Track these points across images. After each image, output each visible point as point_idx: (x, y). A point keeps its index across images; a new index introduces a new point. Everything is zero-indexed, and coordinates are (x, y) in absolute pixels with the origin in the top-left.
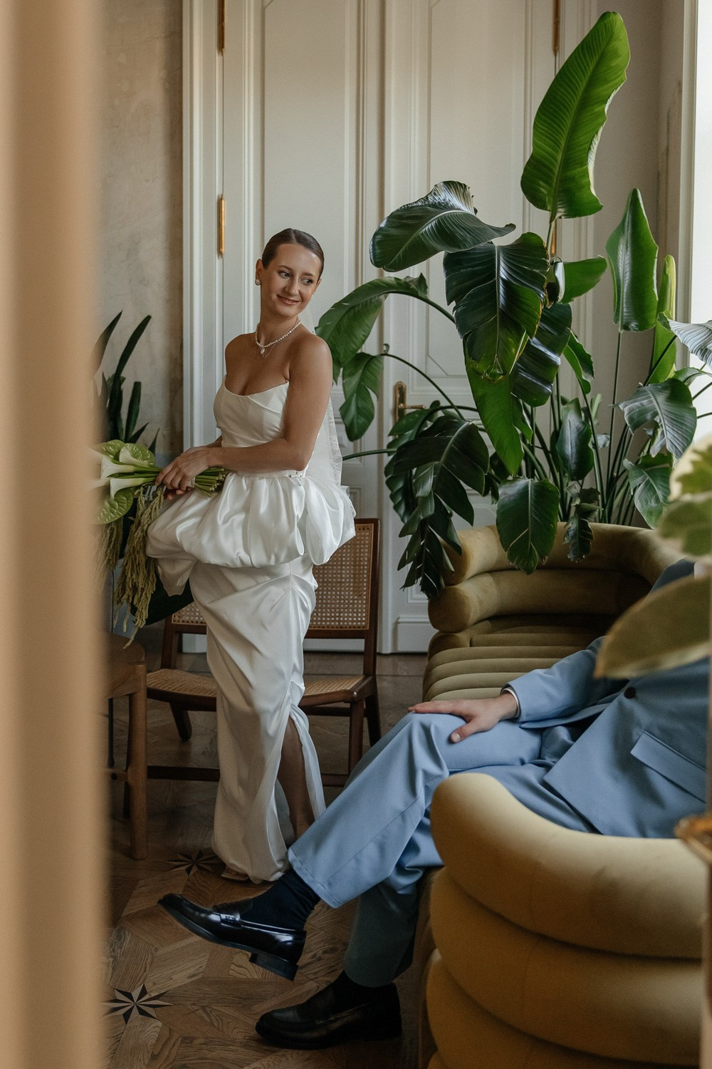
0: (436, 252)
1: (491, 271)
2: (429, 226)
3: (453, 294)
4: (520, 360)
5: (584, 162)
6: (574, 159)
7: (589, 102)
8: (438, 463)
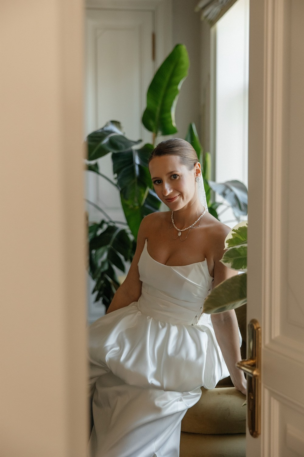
0: (108, 152)
1: (132, 161)
2: (106, 141)
3: (116, 170)
4: (146, 200)
5: (169, 111)
6: (165, 109)
7: (171, 84)
8: (109, 246)
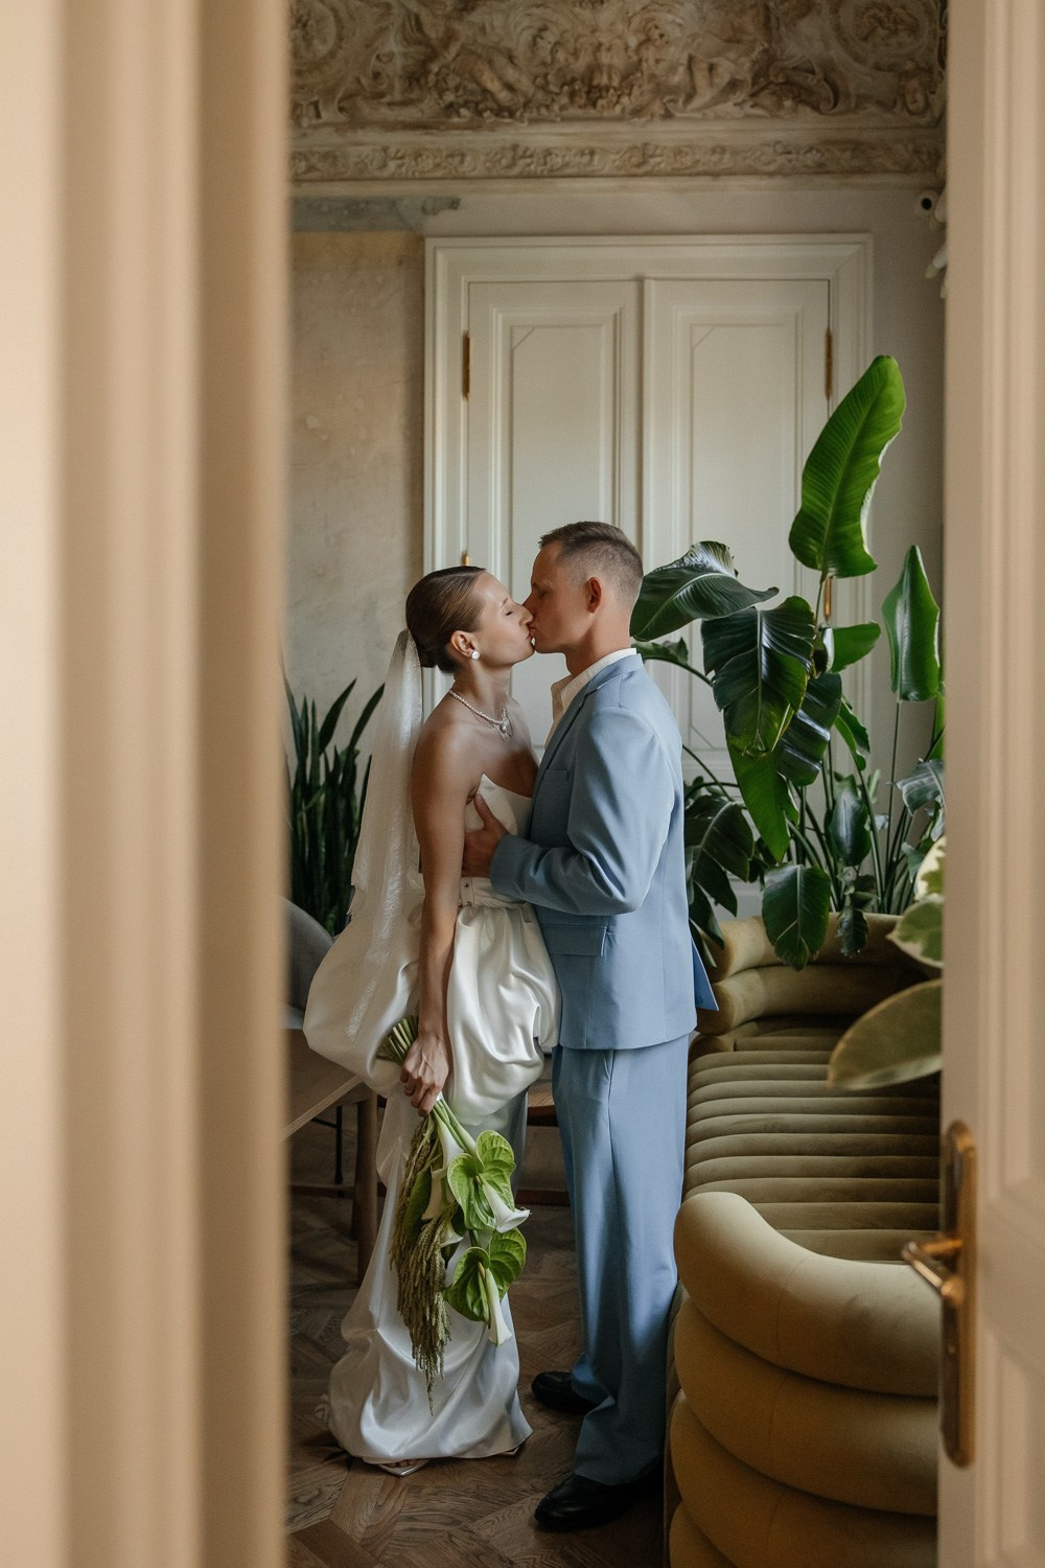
0: (690, 619)
1: (752, 639)
2: (684, 591)
3: (712, 661)
4: (785, 735)
5: (856, 518)
6: (846, 514)
7: (862, 452)
8: (698, 848)
